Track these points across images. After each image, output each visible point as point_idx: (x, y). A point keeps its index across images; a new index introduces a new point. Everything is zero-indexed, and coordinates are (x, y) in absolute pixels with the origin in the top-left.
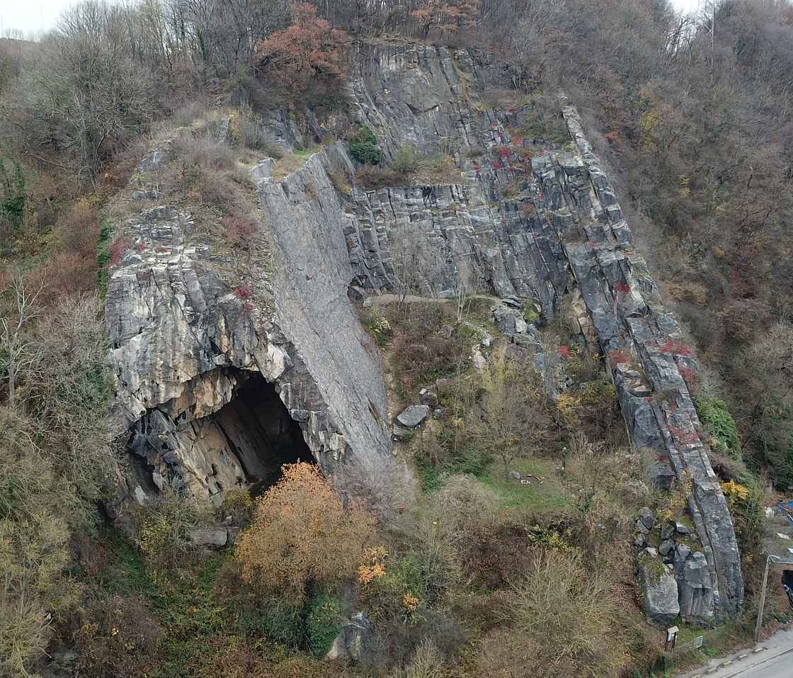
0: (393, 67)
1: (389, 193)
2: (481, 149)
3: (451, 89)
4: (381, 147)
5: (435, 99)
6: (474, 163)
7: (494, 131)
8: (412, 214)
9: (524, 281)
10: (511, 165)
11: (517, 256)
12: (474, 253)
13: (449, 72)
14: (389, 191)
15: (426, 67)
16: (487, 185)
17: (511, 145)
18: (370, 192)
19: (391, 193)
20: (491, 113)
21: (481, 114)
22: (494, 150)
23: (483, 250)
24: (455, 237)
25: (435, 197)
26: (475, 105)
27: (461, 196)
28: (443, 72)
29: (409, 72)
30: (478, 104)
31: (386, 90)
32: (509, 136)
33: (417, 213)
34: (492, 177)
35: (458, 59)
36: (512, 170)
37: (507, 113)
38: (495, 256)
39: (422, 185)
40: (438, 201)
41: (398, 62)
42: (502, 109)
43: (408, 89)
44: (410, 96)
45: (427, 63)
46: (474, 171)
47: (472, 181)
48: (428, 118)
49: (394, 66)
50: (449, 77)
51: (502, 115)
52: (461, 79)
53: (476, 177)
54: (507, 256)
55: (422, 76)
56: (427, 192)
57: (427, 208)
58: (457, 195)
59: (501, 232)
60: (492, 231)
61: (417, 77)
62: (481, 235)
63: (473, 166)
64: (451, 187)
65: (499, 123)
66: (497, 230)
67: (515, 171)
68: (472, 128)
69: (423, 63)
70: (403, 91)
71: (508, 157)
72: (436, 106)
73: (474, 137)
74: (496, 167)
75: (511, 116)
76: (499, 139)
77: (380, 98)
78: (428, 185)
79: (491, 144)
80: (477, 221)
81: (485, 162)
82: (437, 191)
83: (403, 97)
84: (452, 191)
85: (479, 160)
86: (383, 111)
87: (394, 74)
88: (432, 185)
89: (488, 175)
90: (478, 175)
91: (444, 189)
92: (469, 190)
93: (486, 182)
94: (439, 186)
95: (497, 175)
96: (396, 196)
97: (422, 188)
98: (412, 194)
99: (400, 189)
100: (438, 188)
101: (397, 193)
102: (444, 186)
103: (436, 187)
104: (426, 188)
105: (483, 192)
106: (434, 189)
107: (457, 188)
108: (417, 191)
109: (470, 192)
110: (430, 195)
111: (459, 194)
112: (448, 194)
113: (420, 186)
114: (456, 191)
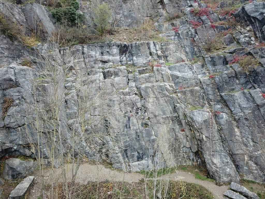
1: (83, 50)
2: (179, 14)
4: (84, 13)
8: (106, 70)
9: (251, 158)
10: (211, 23)
11: (238, 121)
12: (176, 115)
14: (83, 47)
16: (187, 42)
19: (86, 50)
23: (188, 112)
24: (152, 95)
25: (132, 55)
27: (159, 53)
32: (205, 4)
33: (111, 70)
34: (192, 34)
36: (213, 27)
38: (205, 121)
39: (119, 42)
40: (135, 58)
47: (171, 39)
53: (175, 35)
54: (222, 121)
56: (124, 50)
57: (122, 65)
58: (155, 51)
59: (209, 89)
60: (197, 88)
62: (184, 93)
64: (148, 44)
66: (205, 87)
67: (217, 27)
71: (208, 16)
74: (195, 26)
76: (196, 5)
78: (126, 43)
80: (178, 77)
81: (183, 23)
82: (134, 49)
84: (149, 48)
88: (130, 44)
89: (187, 33)
90: (177, 34)
91: (141, 46)
92: (168, 47)
93: (186, 40)
94: (136, 43)
95: (196, 33)
96: (90, 53)
97: (118, 46)
98: (108, 52)
99: (96, 47)
100: (135, 46)
101: (92, 50)
102: (141, 44)
103: (134, 45)
104: (123, 46)
105: (183, 48)
106: (132, 47)
107: (155, 45)
108: (114, 48)
109: (169, 49)
110: (127, 52)
111: (157, 51)
112: (145, 51)
113: (117, 43)
114: (154, 48)
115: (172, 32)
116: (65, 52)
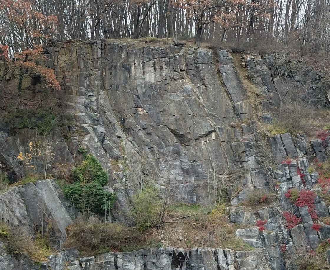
0: (151, 78)
1: (116, 262)
2: (269, 194)
3: (234, 108)
4: (115, 190)
5: (210, 122)
6: (257, 214)
7: (291, 166)
10: (314, 220)
13: (232, 84)
14: (116, 257)
15: (197, 76)
16: (274, 252)
17: (316, 189)
18: (84, 259)
19: (120, 261)
20: (288, 140)
21: (272, 141)
22: (288, 196)
25: (190, 268)
26: (264, 128)
27: (232, 269)
28: (223, 85)
29: (174, 84)
30: (269, 126)
31: (140, 109)
32: (315, 174)
34: (283, 238)
35: (246, 66)
36: (316, 228)
37: (314, 140)
39: (171, 248)
41: (158, 70)
42: (306, 134)
43: (172, 108)
44: (173, 118)
45: (198, 71)
46: (256, 228)
47: (251, 245)
48: (201, 150)
49: (153, 75)
50: (231, 91)
51: (305, 143)
52: (249, 94)
53: (259, 238)
55: (192, 89)
56: (178, 260)
58: (225, 266)
61: (184, 91)
63: (255, 220)
64: (216, 253)
65: (300, 154)
67: (321, 229)
68: (257, 162)
69: (193, 71)
70: (165, 110)
71: (310, 207)
72: (211, 132)
73: (261, 176)
74: (290, 223)
75: (320, 145)
76: (297, 179)
77: (131, 120)
78: (181, 250)
79: (285, 186)
81: (274, 214)
82: (194, 259)
83: (164, 119)
84: (217, 260)
85: (264, 211)
86: (134, 139)
87: (152, 87)
88: (187, 250)
89: (277, 235)
90: (260, 236)
91: (205, 256)
92: (245, 260)
93: (273, 247)
94: (197, 251)
95: (291, 236)
96: (126, 267)
97: (170, 255)
98: (154, 263)
99: (136, 256)
100: (195, 255)
101: (129, 261)
102: (205, 253)
103: (194, 253)
104: (177, 254)
105: (269, 262)
106: (190, 255)
107: (225, 255)
108: (162, 258)
109: (246, 263)
110: (184, 264)
111: (228, 264)
112: (211, 264)
113: (168, 250)
114: (225, 261)
115: (255, 229)
116: (88, 264)
